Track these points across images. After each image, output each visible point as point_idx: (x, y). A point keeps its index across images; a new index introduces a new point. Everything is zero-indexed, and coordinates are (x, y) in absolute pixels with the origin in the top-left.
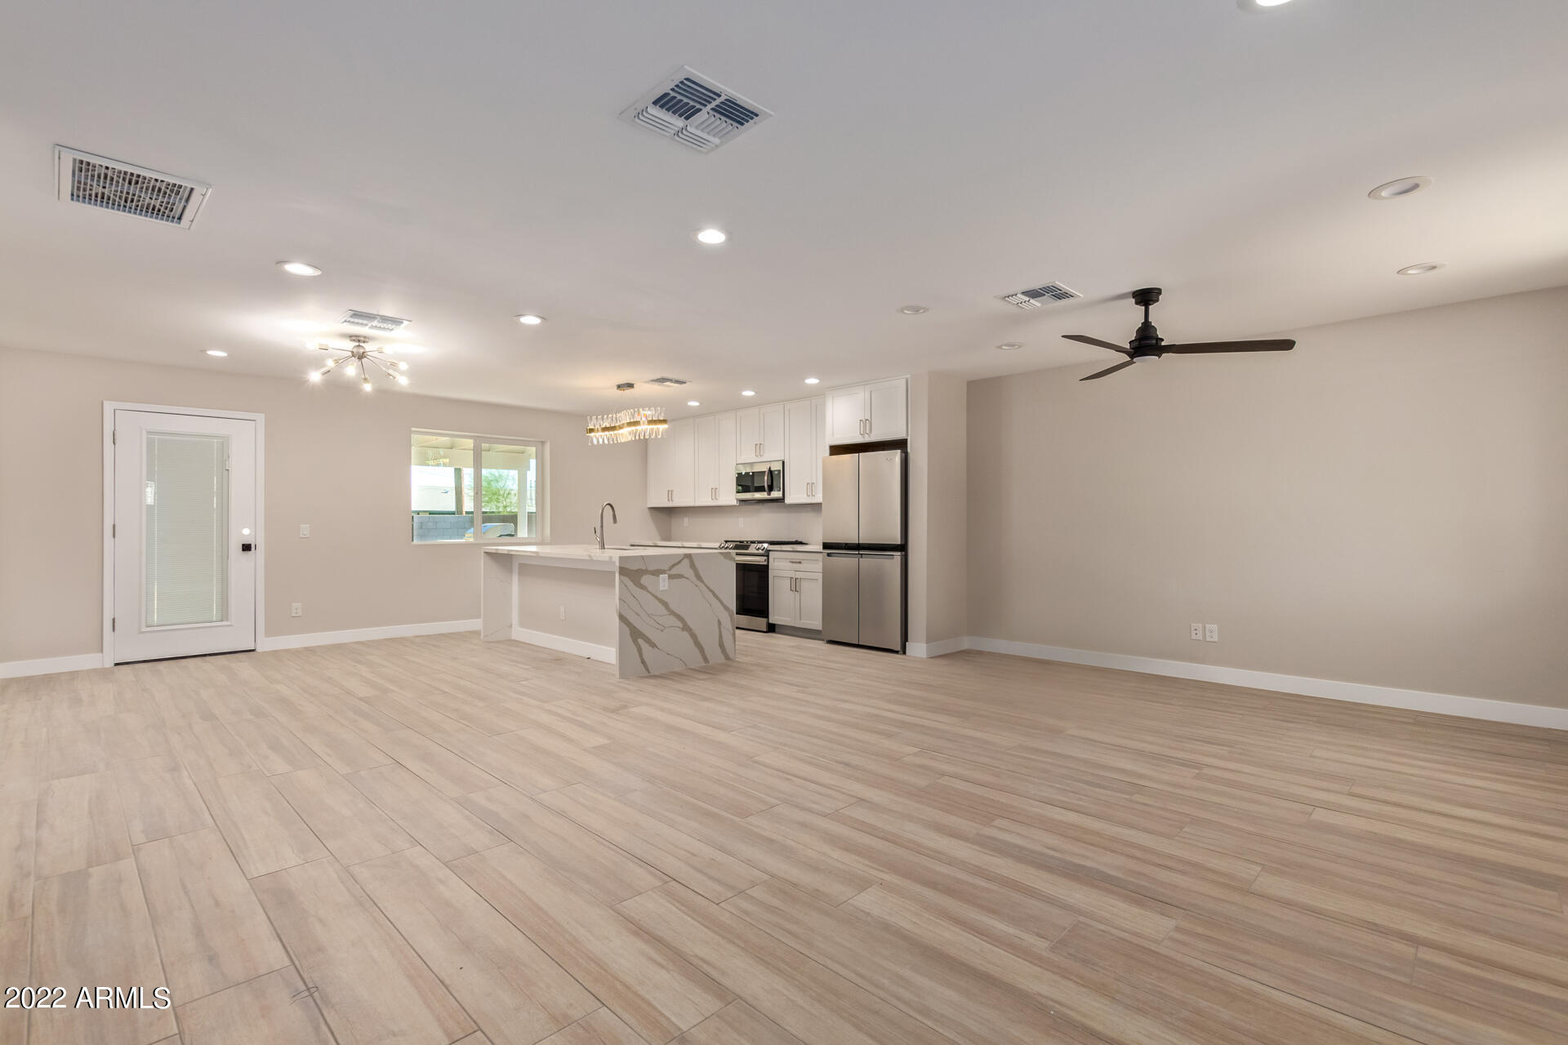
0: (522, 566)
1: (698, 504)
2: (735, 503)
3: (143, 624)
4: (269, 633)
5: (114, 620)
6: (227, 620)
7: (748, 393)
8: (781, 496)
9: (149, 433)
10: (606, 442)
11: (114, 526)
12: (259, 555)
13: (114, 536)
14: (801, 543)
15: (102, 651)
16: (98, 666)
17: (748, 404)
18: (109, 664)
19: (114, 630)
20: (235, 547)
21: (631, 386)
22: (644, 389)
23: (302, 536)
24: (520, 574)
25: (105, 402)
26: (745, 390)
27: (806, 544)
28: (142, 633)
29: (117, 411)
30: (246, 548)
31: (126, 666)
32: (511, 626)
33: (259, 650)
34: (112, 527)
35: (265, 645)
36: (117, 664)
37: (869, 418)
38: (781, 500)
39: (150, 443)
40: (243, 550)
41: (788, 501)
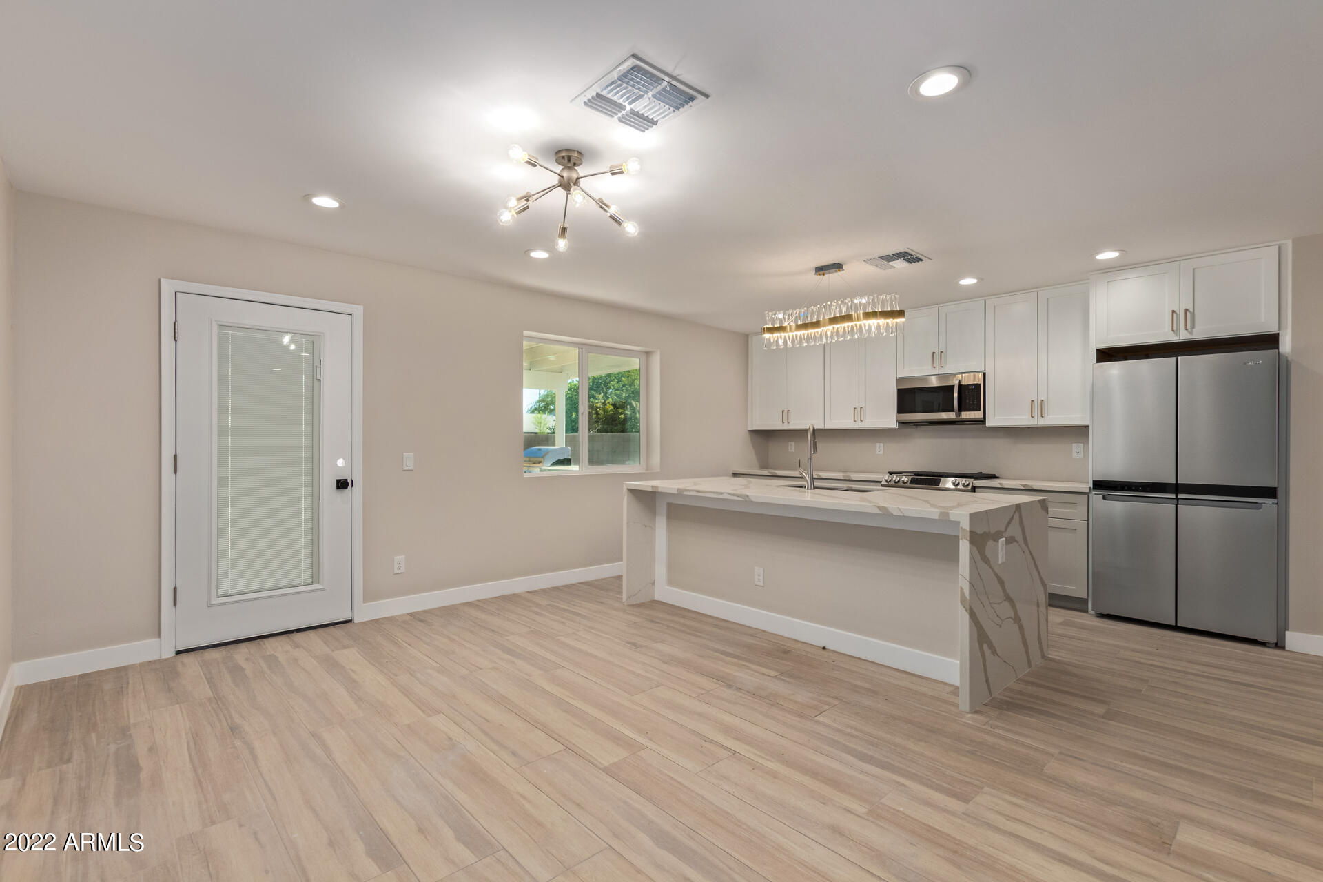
0: (671, 507)
1: (829, 426)
2: (893, 425)
3: (214, 594)
4: (368, 597)
5: (175, 589)
6: (319, 583)
7: (968, 281)
8: (982, 416)
9: (220, 326)
10: (789, 344)
11: (175, 457)
12: (357, 492)
13: (175, 471)
14: (993, 477)
15: (159, 636)
16: (154, 656)
17: (969, 295)
18: (169, 653)
19: (175, 604)
20: (328, 484)
21: (838, 266)
22: (857, 271)
23: (406, 468)
24: (669, 517)
25: (162, 280)
26: (963, 278)
27: (998, 478)
28: (211, 606)
29: (178, 294)
30: (342, 484)
31: (192, 654)
32: (653, 584)
33: (357, 620)
34: (173, 457)
35: (363, 614)
36: (179, 653)
37: (1190, 307)
38: (982, 422)
39: (222, 340)
40: (338, 487)
41: (989, 423)
